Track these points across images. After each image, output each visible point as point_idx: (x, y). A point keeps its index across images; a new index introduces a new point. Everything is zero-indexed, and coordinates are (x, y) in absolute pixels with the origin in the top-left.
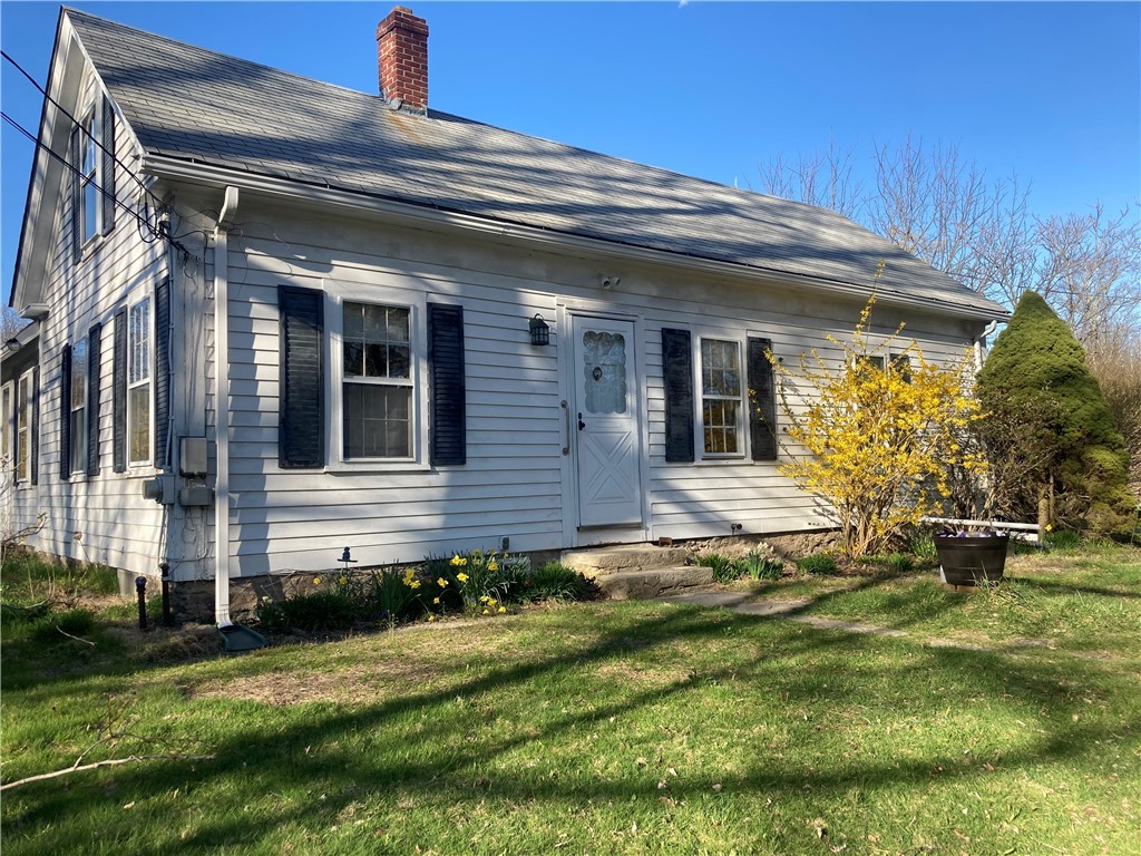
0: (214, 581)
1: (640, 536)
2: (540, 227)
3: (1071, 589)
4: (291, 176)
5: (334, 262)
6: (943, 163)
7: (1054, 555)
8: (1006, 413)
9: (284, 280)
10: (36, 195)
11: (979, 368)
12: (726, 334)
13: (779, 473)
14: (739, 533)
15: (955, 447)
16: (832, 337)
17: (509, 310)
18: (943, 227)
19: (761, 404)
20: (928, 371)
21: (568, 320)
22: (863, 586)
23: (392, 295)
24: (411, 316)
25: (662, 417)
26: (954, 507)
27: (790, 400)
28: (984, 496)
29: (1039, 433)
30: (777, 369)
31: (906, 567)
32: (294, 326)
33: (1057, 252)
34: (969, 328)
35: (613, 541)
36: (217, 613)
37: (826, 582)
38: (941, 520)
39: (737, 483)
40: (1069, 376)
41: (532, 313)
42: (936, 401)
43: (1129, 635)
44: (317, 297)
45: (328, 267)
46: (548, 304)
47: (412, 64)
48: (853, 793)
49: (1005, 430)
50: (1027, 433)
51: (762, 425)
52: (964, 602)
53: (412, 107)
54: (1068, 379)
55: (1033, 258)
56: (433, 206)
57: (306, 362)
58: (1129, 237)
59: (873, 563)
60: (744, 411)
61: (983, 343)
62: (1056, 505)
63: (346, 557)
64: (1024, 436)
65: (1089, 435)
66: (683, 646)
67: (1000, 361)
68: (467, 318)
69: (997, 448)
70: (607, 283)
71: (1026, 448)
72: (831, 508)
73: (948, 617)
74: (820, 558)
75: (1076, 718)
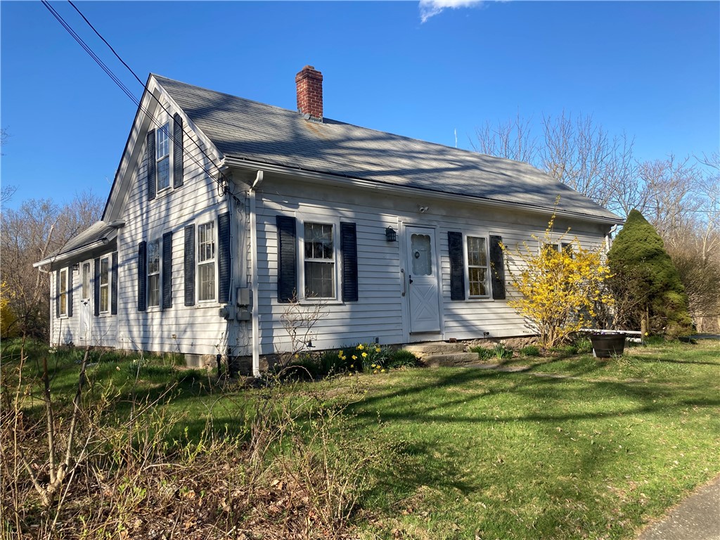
0: (252, 356)
1: (440, 338)
2: (392, 184)
3: (656, 360)
4: (285, 164)
5: (300, 204)
6: (583, 127)
7: (649, 347)
8: (623, 274)
9: (279, 213)
10: (125, 164)
11: (609, 250)
12: (478, 234)
13: (508, 305)
14: (488, 337)
15: (597, 292)
16: (533, 235)
17: (376, 224)
18: (584, 164)
19: (497, 270)
20: (583, 253)
21: (403, 228)
22: (554, 361)
23: (326, 219)
24: (333, 229)
25: (448, 277)
26: (597, 324)
27: (512, 267)
28: (612, 318)
29: (640, 285)
30: (505, 252)
31: (574, 353)
32: (284, 235)
33: (650, 182)
34: (602, 228)
35: (426, 340)
36: (254, 371)
37: (535, 359)
38: (591, 330)
39: (486, 311)
40: (656, 254)
41: (387, 225)
42: (588, 268)
43: (682, 377)
44: (293, 220)
45: (297, 206)
46: (393, 221)
47: (315, 96)
48: (569, 421)
49: (623, 283)
50: (634, 285)
51: (498, 281)
52: (605, 366)
53: (315, 118)
54: (655, 255)
55: (636, 185)
56: (345, 176)
57: (288, 252)
58: (690, 172)
59: (557, 351)
60: (489, 273)
61: (610, 236)
62: (650, 323)
63: (310, 345)
64: (633, 286)
65: (666, 285)
66: (479, 382)
67: (620, 247)
68: (358, 229)
69: (618, 292)
70: (422, 210)
71: (633, 292)
72: (533, 324)
73: (598, 372)
74: (531, 348)
75: (655, 401)
